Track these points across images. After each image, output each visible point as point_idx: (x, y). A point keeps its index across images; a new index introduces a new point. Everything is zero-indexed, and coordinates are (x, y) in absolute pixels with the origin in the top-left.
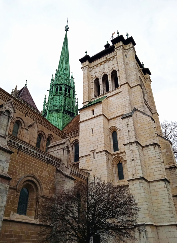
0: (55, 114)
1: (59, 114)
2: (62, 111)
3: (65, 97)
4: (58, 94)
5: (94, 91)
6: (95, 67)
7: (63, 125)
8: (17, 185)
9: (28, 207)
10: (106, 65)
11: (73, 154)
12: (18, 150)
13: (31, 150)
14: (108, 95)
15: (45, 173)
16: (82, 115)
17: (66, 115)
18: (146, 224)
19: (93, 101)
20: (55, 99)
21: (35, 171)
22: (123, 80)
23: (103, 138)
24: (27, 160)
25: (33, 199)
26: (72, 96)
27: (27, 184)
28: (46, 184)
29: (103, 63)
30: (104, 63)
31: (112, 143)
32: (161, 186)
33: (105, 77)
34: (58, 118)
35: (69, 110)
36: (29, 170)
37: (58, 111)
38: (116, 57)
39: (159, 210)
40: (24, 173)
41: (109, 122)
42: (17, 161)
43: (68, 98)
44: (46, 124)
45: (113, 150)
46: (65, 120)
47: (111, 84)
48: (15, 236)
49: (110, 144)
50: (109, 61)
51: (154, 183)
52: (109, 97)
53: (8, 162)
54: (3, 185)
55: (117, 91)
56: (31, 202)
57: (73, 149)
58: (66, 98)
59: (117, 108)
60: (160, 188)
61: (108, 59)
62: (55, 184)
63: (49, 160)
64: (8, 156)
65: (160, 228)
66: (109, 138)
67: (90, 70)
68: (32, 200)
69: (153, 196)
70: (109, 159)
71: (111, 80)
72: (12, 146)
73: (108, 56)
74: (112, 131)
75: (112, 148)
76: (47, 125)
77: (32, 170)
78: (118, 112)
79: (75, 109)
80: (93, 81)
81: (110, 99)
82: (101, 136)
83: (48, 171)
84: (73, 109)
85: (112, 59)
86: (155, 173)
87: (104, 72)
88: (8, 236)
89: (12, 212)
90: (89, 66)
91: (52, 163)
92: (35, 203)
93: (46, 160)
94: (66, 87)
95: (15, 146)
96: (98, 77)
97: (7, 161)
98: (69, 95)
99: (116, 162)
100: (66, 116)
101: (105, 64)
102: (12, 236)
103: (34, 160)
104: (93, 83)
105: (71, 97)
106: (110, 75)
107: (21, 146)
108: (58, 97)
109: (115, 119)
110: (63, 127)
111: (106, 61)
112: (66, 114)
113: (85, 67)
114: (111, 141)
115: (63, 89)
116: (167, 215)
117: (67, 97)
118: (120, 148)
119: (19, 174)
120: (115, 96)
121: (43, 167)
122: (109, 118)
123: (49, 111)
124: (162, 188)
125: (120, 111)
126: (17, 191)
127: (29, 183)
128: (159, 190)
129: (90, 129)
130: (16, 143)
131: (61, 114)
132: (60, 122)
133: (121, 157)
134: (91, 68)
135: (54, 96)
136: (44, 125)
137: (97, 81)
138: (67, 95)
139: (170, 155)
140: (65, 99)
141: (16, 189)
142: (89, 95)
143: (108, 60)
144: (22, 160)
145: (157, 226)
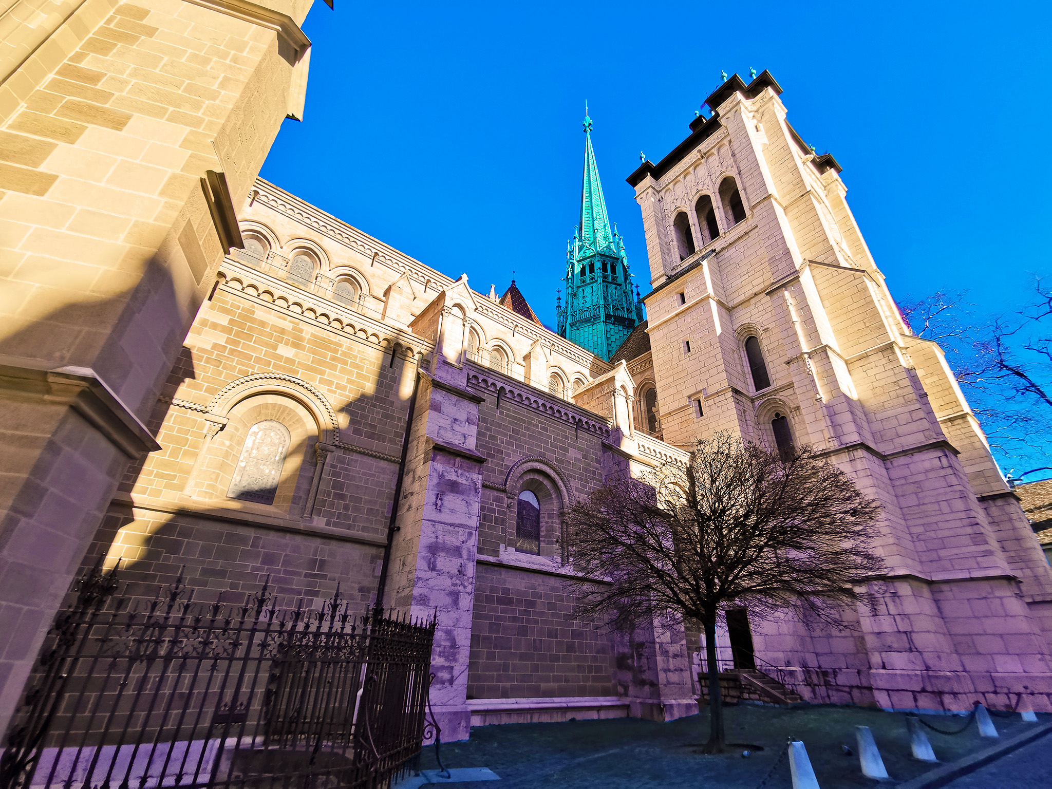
0: (586, 329)
1: (595, 327)
2: (603, 318)
3: (605, 284)
4: (588, 281)
5: (676, 247)
6: (671, 186)
7: (609, 352)
8: (506, 481)
9: (543, 536)
10: (702, 171)
11: (643, 414)
12: (498, 398)
13: (530, 396)
14: (718, 245)
15: (573, 454)
16: (653, 311)
17: (612, 326)
18: (891, 574)
19: (677, 271)
20: (581, 295)
21: (546, 449)
22: (758, 192)
23: (720, 356)
24: (524, 422)
25: (550, 516)
26: (621, 279)
27: (532, 480)
28: (580, 479)
29: (691, 169)
30: (695, 169)
31: (748, 369)
32: (927, 465)
33: (703, 204)
34: (596, 337)
35: (620, 313)
36: (532, 445)
37: (591, 320)
38: (726, 142)
39: (932, 534)
40: (520, 452)
41: (731, 316)
42: (499, 426)
43: (614, 286)
44: (564, 349)
45: (752, 388)
46: (613, 339)
47: (723, 214)
48: (519, 602)
49: (743, 372)
50: (707, 158)
51: (902, 460)
52: (723, 249)
53: (474, 424)
54: (467, 474)
55: (743, 226)
56: (547, 523)
57: (642, 403)
58: (607, 286)
59: (750, 274)
60: (927, 471)
61: (705, 154)
62: (604, 481)
63: (580, 420)
64: (472, 409)
65: (945, 587)
66: (736, 356)
67: (658, 196)
68: (549, 518)
69: (903, 496)
70: (745, 411)
71: (721, 206)
72: (483, 390)
73: (703, 146)
74: (743, 338)
75: (751, 381)
76: (569, 351)
77: (540, 447)
78: (755, 283)
79: (634, 309)
80: (672, 223)
81: (726, 254)
82: (712, 354)
83: (579, 449)
84: (628, 310)
85: (714, 151)
86: (901, 430)
87: (698, 192)
88: (500, 601)
89: (502, 547)
90: (654, 188)
91: (588, 429)
92: (557, 526)
93: (571, 420)
94: (604, 261)
95: (489, 389)
96: (684, 210)
97: (472, 420)
98: (614, 279)
99: (767, 418)
100: (613, 329)
101: (698, 169)
102: (510, 601)
103: (540, 422)
104: (672, 228)
105: (619, 282)
106: (717, 194)
107: (502, 388)
108: (588, 290)
109: (747, 303)
110: (610, 356)
111: (699, 162)
112: (614, 324)
113: (646, 192)
114: (745, 365)
115: (598, 265)
116: (964, 550)
117: (609, 285)
118: (774, 378)
119: (508, 455)
120: (740, 244)
121: (567, 438)
122: (731, 305)
123: (572, 325)
124: (933, 470)
125: (760, 279)
126: (509, 495)
127: (537, 477)
128: (921, 477)
129: (680, 341)
130: (490, 381)
131: (601, 327)
132: (599, 346)
133: (780, 400)
134: (660, 191)
135: (578, 287)
136: (561, 350)
137: (682, 219)
138: (610, 279)
139: (941, 382)
140: (605, 289)
141: (504, 491)
142: (664, 259)
143: (705, 156)
144: (510, 422)
145: (930, 583)
